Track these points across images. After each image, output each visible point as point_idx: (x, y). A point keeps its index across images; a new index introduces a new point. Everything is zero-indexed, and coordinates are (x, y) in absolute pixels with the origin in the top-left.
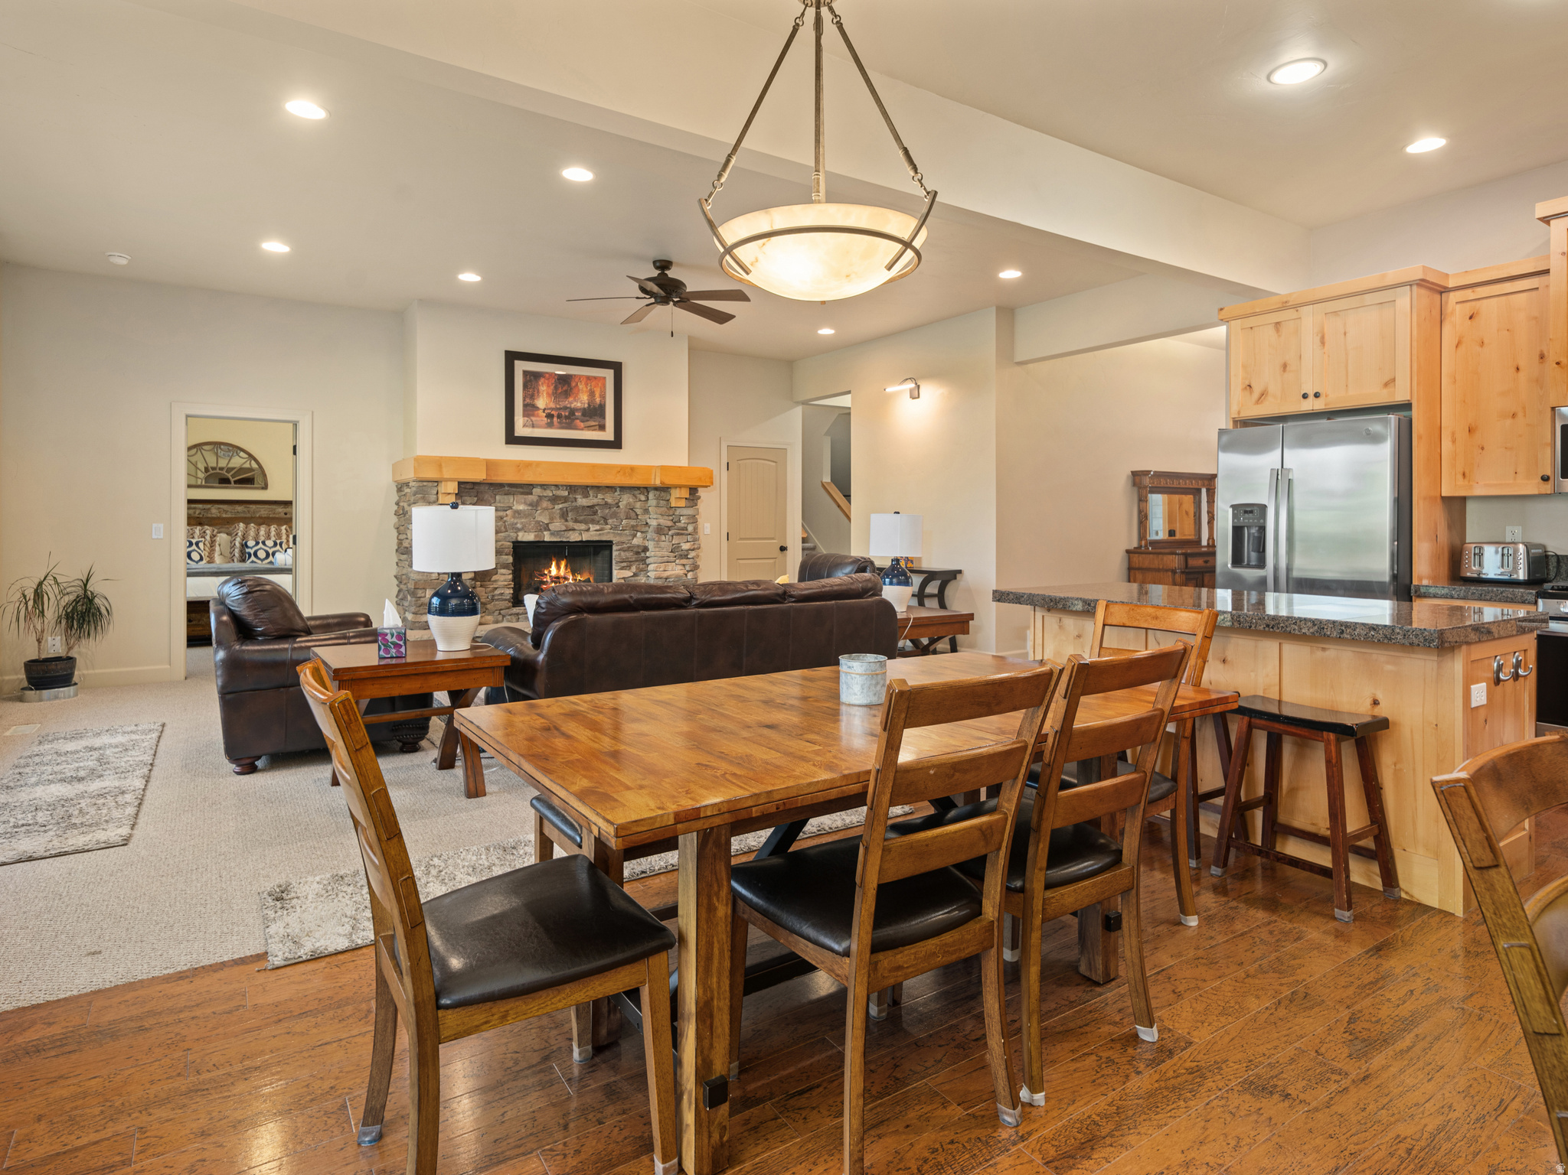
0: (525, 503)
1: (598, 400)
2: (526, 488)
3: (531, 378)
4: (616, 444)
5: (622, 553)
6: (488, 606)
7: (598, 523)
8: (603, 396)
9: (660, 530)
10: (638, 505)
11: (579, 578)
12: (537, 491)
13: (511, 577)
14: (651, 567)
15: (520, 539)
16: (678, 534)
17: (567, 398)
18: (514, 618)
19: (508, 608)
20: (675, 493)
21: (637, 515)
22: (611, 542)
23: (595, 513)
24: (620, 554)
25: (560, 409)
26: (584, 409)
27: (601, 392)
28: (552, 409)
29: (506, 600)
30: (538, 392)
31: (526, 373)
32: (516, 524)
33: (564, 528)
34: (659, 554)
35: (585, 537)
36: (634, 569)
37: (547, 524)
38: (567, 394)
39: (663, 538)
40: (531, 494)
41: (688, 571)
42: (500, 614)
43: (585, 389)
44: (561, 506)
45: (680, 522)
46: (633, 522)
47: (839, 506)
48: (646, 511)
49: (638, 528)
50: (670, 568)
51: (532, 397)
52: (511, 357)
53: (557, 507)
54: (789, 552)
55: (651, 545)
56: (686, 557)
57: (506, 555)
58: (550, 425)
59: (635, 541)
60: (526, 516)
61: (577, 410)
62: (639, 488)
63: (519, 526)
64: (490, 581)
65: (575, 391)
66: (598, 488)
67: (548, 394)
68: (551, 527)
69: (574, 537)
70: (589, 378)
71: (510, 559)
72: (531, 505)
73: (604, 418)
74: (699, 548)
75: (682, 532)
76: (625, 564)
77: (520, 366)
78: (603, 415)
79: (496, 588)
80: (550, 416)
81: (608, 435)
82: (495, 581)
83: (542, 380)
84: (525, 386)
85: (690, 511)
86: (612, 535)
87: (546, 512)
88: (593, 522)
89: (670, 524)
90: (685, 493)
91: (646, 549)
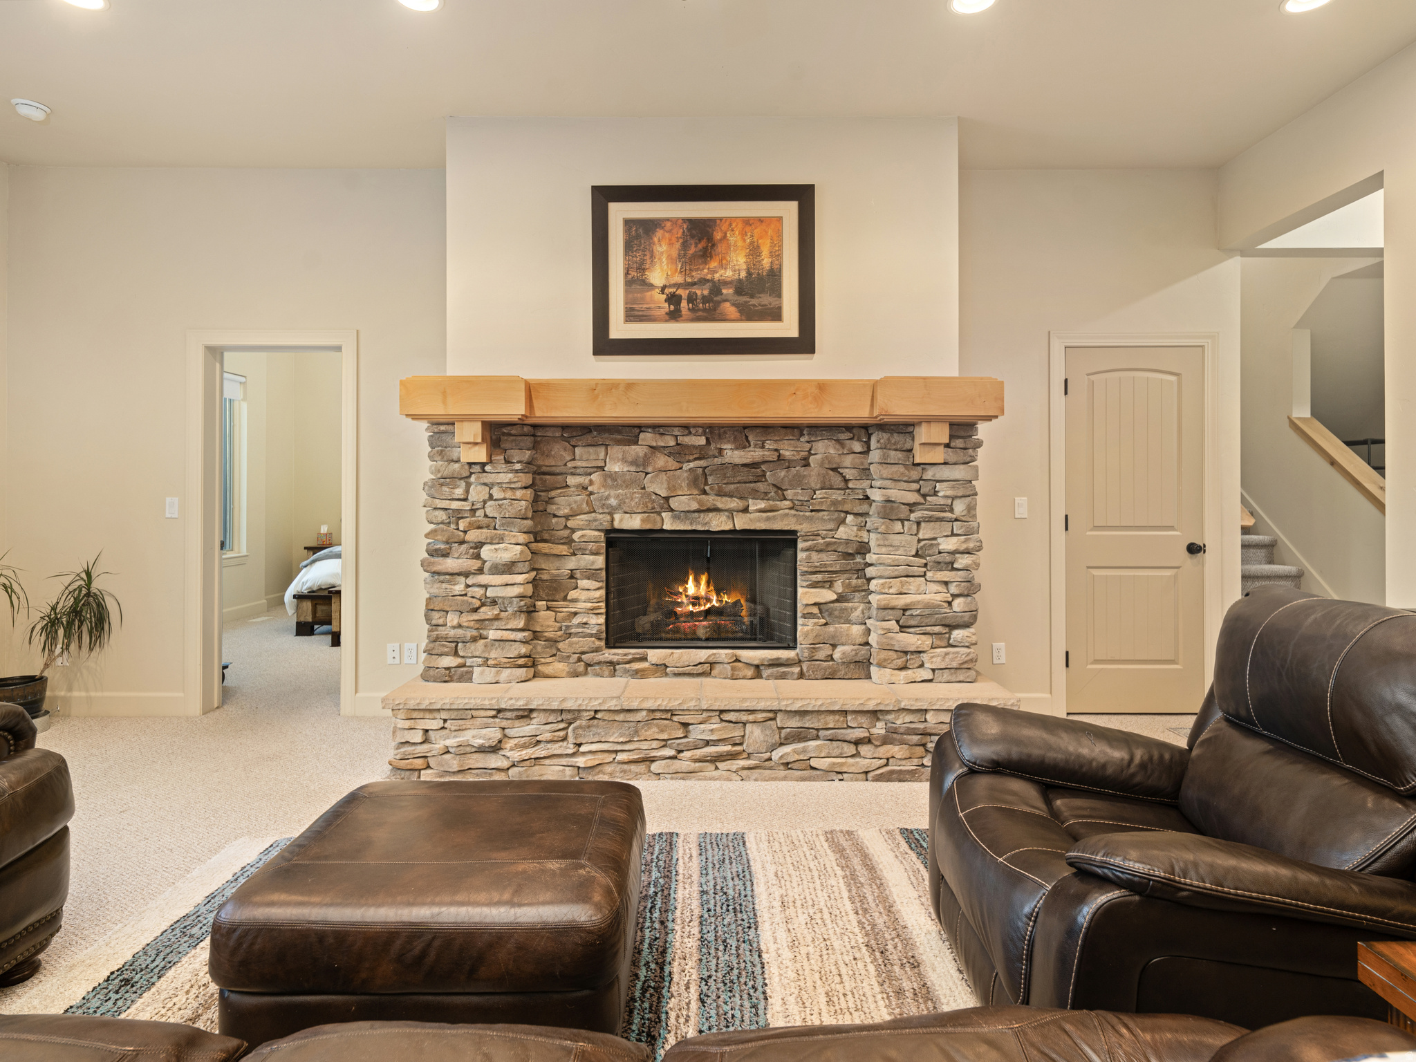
0: (624, 460)
1: (766, 262)
2: (627, 432)
3: (640, 231)
4: (804, 343)
5: (815, 556)
6: (561, 645)
7: (765, 496)
8: (777, 255)
9: (890, 511)
10: (848, 461)
11: (725, 599)
12: (647, 438)
13: (602, 592)
14: (873, 585)
15: (617, 525)
16: (930, 520)
17: (706, 263)
18: (607, 670)
19: (597, 650)
20: (923, 434)
21: (846, 481)
22: (794, 532)
23: (761, 477)
24: (809, 557)
25: (694, 284)
26: (740, 281)
27: (772, 245)
28: (678, 286)
29: (591, 635)
30: (652, 256)
31: (628, 223)
32: (607, 498)
33: (695, 506)
34: (888, 559)
35: (741, 523)
36: (839, 587)
37: (667, 499)
38: (706, 255)
39: (898, 526)
40: (636, 443)
41: (955, 596)
42: (580, 660)
43: (740, 243)
44: (692, 465)
45: (935, 493)
46: (837, 495)
47: (1333, 463)
48: (865, 472)
49: (847, 507)
50: (913, 588)
51: (641, 269)
52: (604, 196)
53: (686, 466)
54: (1209, 557)
55: (873, 539)
56: (951, 566)
57: (592, 554)
58: (674, 316)
59: (842, 532)
60: (628, 485)
61: (726, 283)
62: (849, 428)
63: (613, 502)
64: (565, 599)
65: (721, 248)
66: (766, 429)
67: (669, 257)
68: (674, 503)
69: (718, 523)
70: (747, 222)
71: (600, 561)
72: (634, 463)
73: (779, 296)
74: (979, 549)
75: (943, 514)
76: (819, 577)
77: (619, 212)
78: (777, 291)
79: (575, 614)
80: (673, 299)
81: (788, 327)
82: (574, 601)
83: (659, 233)
84: (628, 247)
85: (959, 472)
86: (793, 520)
87: (663, 476)
88: (756, 494)
89: (913, 498)
90: (941, 434)
91: (864, 549)
